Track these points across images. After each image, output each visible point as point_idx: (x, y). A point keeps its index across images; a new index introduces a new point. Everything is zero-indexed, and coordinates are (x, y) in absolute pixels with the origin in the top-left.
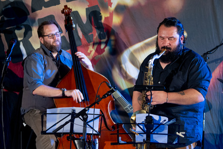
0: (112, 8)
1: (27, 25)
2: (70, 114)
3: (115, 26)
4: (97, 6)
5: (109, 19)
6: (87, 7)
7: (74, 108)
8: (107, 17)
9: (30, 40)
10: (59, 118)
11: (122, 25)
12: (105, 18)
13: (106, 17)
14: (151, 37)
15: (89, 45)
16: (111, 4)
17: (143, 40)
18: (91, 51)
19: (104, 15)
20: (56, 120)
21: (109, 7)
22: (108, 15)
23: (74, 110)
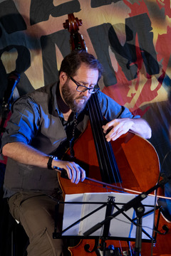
1: (22, 47)
2: (104, 204)
6: (128, 17)
7: (113, 194)
8: (163, 35)
9: (27, 73)
10: (86, 210)
12: (159, 36)
13: (161, 34)
15: (131, 85)
18: (133, 95)
19: (157, 32)
20: (79, 213)
22: (164, 32)
23: (112, 198)
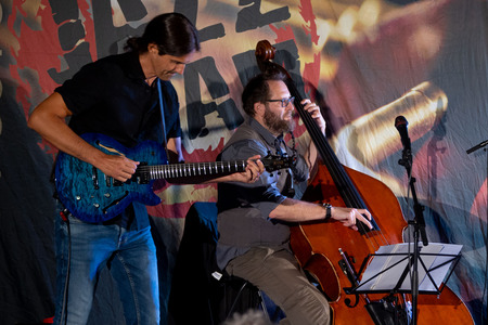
0: (319, 46)
3: (323, 82)
4: (292, 41)
5: (313, 68)
8: (311, 64)
11: (336, 81)
12: (306, 65)
13: (308, 62)
14: (387, 103)
16: (316, 38)
17: (373, 110)
19: (304, 60)
21: (314, 44)
22: (311, 60)
